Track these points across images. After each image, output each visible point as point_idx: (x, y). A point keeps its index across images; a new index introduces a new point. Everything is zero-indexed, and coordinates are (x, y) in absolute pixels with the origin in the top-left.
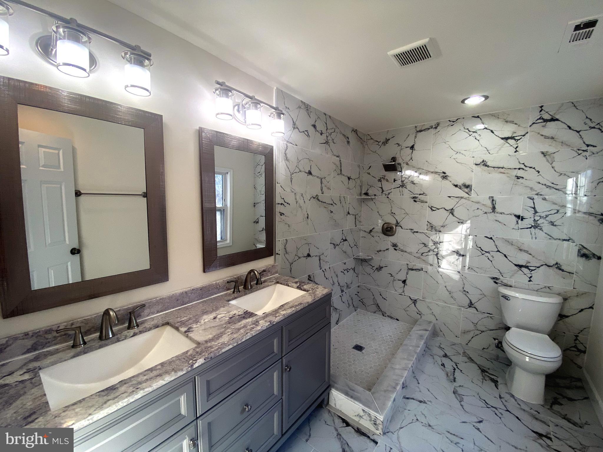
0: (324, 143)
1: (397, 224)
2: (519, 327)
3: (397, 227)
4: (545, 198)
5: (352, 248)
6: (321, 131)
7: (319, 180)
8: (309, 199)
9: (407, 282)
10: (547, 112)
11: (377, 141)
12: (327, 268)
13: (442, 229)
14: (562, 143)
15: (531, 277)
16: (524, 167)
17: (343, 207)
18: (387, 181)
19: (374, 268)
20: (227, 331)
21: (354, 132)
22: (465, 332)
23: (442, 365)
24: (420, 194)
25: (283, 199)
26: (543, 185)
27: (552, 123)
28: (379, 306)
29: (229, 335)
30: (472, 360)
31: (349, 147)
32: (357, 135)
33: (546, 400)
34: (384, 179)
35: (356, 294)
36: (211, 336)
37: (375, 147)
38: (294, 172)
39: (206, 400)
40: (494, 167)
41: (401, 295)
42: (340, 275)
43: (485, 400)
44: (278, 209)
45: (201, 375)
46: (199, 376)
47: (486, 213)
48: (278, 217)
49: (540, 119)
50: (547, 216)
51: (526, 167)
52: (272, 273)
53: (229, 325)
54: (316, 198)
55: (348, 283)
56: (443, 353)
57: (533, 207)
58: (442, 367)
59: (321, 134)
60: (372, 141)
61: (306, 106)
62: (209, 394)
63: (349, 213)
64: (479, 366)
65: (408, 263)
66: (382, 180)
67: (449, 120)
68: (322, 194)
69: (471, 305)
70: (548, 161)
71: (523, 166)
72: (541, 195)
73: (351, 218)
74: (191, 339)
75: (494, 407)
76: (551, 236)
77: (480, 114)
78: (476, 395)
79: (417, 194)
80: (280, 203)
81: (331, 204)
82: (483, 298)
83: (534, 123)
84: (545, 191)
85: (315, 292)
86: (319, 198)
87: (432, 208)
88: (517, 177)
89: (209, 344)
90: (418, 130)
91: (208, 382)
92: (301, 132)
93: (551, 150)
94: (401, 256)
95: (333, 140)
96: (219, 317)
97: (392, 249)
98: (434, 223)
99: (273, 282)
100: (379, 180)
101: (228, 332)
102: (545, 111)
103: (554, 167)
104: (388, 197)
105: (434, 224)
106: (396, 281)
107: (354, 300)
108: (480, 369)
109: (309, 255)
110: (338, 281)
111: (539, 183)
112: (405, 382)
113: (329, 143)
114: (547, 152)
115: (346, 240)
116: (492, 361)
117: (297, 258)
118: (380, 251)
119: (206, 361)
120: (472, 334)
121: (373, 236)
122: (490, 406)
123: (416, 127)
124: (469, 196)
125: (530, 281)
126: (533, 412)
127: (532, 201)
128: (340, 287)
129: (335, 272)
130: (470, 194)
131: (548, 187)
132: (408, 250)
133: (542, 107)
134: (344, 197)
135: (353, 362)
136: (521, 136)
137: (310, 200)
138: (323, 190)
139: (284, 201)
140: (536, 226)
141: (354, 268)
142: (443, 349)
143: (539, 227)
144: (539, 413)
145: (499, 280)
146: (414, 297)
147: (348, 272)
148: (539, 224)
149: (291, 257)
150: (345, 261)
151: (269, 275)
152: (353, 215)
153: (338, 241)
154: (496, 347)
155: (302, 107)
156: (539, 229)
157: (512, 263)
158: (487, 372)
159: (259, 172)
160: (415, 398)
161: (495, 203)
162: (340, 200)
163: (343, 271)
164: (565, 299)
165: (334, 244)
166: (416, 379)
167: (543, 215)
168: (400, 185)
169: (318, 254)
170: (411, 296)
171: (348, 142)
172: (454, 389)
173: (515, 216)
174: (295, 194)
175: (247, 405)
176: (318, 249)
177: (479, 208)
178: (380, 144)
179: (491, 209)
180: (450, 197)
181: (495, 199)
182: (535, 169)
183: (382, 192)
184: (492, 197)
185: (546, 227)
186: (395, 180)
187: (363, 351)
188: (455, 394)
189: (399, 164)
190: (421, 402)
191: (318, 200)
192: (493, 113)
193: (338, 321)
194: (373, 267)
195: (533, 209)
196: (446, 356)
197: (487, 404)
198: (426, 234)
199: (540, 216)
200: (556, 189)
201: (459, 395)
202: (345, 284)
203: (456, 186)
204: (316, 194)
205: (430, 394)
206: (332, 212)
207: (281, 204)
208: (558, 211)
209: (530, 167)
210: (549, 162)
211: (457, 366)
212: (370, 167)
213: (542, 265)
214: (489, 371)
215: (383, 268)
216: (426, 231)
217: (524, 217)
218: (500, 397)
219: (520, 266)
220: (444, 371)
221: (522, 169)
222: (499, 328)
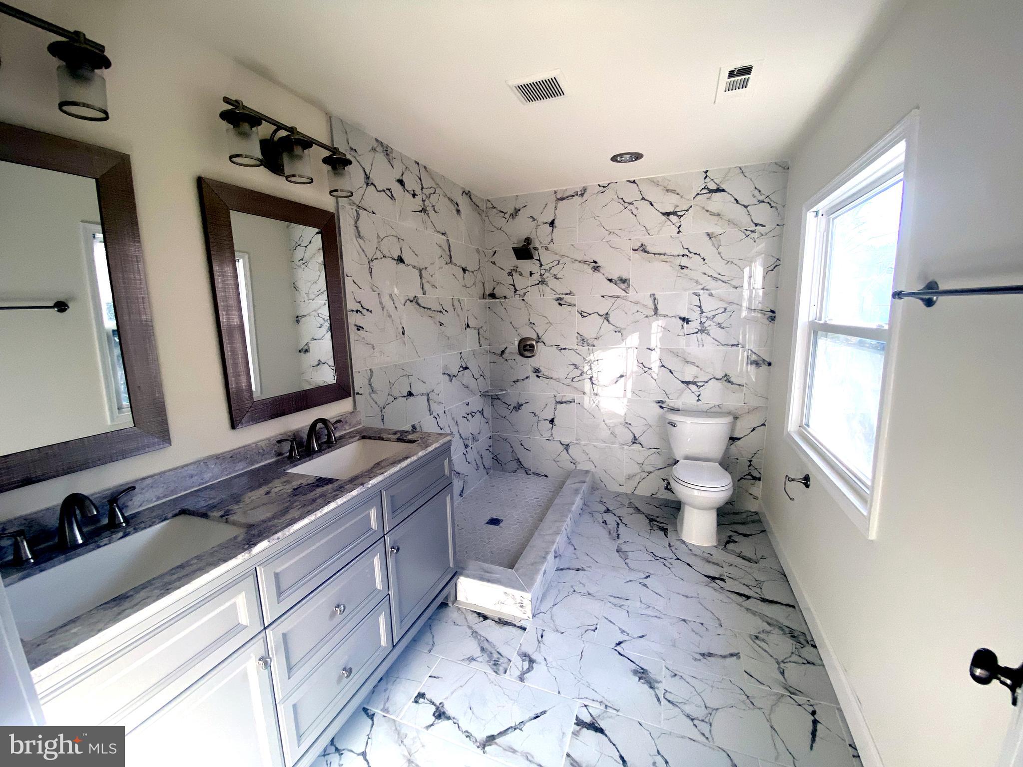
0: (419, 211)
1: (538, 339)
2: (687, 458)
3: (538, 344)
4: (712, 294)
5: (477, 380)
6: (413, 191)
7: (417, 273)
8: (403, 303)
9: (556, 421)
10: (712, 180)
11: (503, 212)
12: (441, 413)
13: (595, 343)
14: (729, 221)
15: (699, 395)
16: (688, 254)
17: (458, 316)
18: (521, 274)
19: (511, 407)
20: (295, 504)
21: (467, 194)
22: (630, 478)
23: (603, 522)
24: (566, 294)
25: (360, 302)
26: (709, 276)
27: (718, 194)
28: (520, 462)
29: (299, 509)
30: (639, 510)
31: (459, 218)
32: (472, 200)
33: (719, 540)
34: (516, 271)
35: (487, 450)
36: (269, 515)
37: (500, 222)
38: (374, 258)
39: (277, 601)
40: (654, 254)
41: (549, 440)
42: (462, 421)
43: (652, 553)
44: (353, 319)
45: (265, 564)
46: (261, 567)
47: (647, 316)
48: (353, 334)
49: (704, 188)
50: (714, 316)
51: (691, 253)
52: (352, 425)
53: (295, 498)
54: (415, 300)
55: (475, 433)
56: (605, 509)
57: (699, 305)
58: (604, 525)
59: (414, 195)
60: (495, 211)
61: (385, 149)
62: (280, 593)
63: (468, 326)
64: (646, 516)
65: (556, 394)
66: (514, 273)
67: (599, 185)
68: (424, 294)
69: (635, 440)
70: (714, 245)
71: (686, 252)
72: (707, 289)
73: (472, 333)
74: (234, 524)
75: (662, 558)
76: (718, 342)
77: (637, 178)
78: (642, 548)
79: (562, 294)
80: (355, 309)
81: (440, 312)
82: (648, 429)
83: (698, 194)
84: (711, 284)
85: (426, 441)
86: (420, 301)
87: (582, 314)
88: (680, 267)
89: (270, 524)
90: (558, 197)
91: (277, 576)
92: (380, 191)
93: (716, 230)
94: (547, 385)
95: (433, 206)
96: (274, 490)
97: (533, 376)
98: (586, 335)
99: (355, 437)
100: (510, 273)
101: (297, 506)
102: (710, 178)
103: (721, 252)
104: (523, 300)
105: (586, 337)
106: (541, 422)
107: (484, 459)
108: (648, 519)
109: (410, 394)
110: (459, 432)
111: (705, 274)
112: (557, 549)
113: (428, 211)
114: (712, 233)
115: (467, 368)
116: (661, 507)
117: (391, 399)
118: (518, 381)
119: (271, 544)
120: (637, 479)
121: (506, 360)
122: (658, 558)
123: (556, 192)
124: (626, 294)
125: (698, 400)
126: (706, 555)
127: (698, 298)
128: (463, 439)
129: (453, 419)
130: (627, 291)
131: (715, 279)
132: (555, 376)
133: (706, 172)
134: (459, 301)
135: (487, 541)
136: (684, 211)
137: (404, 305)
138: (425, 288)
139: (362, 306)
140: (703, 330)
141: (483, 410)
142: (604, 504)
143: (706, 332)
144: (712, 555)
145: (665, 404)
146: (566, 441)
147: (473, 416)
148: (706, 328)
149: (381, 398)
150: (466, 401)
151: (347, 428)
152: (475, 328)
153: (454, 370)
154: (665, 489)
155: (377, 149)
156: (706, 333)
157: (679, 379)
158: (656, 521)
159: (302, 260)
160: (570, 567)
161: (658, 303)
162: (453, 306)
163: (466, 416)
164: (736, 418)
165: (449, 375)
166: (572, 544)
167: (710, 315)
168: (540, 282)
169: (425, 391)
170: (562, 440)
171: (458, 211)
172: (618, 546)
173: (680, 318)
174: (379, 294)
175: (338, 606)
176: (425, 383)
177: (639, 310)
178: (507, 216)
179: (652, 310)
180: (603, 296)
181: (657, 296)
182: (701, 256)
183: (515, 292)
184: (654, 295)
185: (714, 330)
186: (531, 274)
187: (501, 525)
188: (619, 553)
189: (536, 249)
190: (578, 570)
191: (419, 304)
192: (652, 178)
193: (462, 491)
194: (509, 405)
195: (699, 309)
196: (608, 511)
197: (655, 556)
198: (576, 350)
199: (707, 317)
200: (723, 281)
201: (623, 552)
202: (470, 435)
203: (610, 280)
204: (414, 295)
205: (590, 558)
206: (441, 324)
207: (357, 311)
208: (726, 309)
209: (695, 254)
210: (715, 247)
211: (621, 520)
212: (495, 252)
213: (710, 379)
214: (658, 520)
215: (522, 405)
216: (576, 347)
217: (689, 319)
218: (670, 546)
219: (688, 383)
220: (605, 529)
221: (686, 255)
222: (668, 464)
